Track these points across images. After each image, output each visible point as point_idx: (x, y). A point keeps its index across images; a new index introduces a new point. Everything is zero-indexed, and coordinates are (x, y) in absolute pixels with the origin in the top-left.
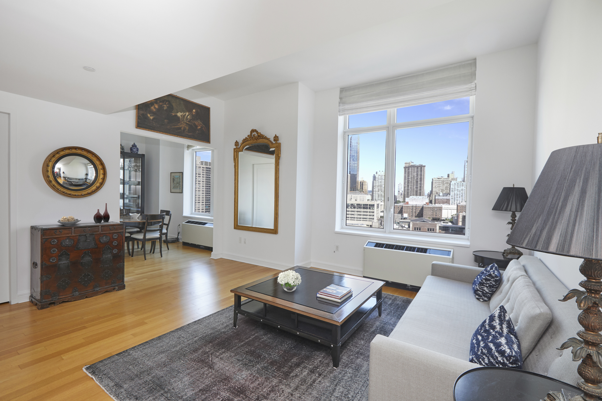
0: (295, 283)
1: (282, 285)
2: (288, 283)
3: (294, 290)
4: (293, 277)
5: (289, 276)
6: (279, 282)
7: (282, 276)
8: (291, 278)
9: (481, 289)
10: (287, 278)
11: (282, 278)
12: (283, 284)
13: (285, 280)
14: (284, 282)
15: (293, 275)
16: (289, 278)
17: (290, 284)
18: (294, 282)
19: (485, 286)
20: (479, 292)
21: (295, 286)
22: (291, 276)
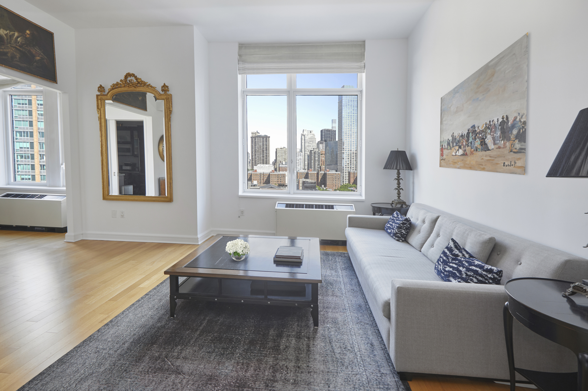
0: (244, 252)
1: (230, 254)
2: (236, 252)
3: (242, 259)
4: (241, 246)
5: (238, 245)
6: (227, 251)
7: (231, 245)
8: (239, 247)
9: (399, 232)
10: (235, 247)
11: (230, 247)
12: (232, 253)
13: (233, 249)
14: (232, 251)
15: (241, 244)
16: (237, 247)
17: (239, 253)
18: (242, 251)
19: (403, 229)
20: (398, 235)
21: (243, 255)
22: (240, 244)
